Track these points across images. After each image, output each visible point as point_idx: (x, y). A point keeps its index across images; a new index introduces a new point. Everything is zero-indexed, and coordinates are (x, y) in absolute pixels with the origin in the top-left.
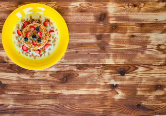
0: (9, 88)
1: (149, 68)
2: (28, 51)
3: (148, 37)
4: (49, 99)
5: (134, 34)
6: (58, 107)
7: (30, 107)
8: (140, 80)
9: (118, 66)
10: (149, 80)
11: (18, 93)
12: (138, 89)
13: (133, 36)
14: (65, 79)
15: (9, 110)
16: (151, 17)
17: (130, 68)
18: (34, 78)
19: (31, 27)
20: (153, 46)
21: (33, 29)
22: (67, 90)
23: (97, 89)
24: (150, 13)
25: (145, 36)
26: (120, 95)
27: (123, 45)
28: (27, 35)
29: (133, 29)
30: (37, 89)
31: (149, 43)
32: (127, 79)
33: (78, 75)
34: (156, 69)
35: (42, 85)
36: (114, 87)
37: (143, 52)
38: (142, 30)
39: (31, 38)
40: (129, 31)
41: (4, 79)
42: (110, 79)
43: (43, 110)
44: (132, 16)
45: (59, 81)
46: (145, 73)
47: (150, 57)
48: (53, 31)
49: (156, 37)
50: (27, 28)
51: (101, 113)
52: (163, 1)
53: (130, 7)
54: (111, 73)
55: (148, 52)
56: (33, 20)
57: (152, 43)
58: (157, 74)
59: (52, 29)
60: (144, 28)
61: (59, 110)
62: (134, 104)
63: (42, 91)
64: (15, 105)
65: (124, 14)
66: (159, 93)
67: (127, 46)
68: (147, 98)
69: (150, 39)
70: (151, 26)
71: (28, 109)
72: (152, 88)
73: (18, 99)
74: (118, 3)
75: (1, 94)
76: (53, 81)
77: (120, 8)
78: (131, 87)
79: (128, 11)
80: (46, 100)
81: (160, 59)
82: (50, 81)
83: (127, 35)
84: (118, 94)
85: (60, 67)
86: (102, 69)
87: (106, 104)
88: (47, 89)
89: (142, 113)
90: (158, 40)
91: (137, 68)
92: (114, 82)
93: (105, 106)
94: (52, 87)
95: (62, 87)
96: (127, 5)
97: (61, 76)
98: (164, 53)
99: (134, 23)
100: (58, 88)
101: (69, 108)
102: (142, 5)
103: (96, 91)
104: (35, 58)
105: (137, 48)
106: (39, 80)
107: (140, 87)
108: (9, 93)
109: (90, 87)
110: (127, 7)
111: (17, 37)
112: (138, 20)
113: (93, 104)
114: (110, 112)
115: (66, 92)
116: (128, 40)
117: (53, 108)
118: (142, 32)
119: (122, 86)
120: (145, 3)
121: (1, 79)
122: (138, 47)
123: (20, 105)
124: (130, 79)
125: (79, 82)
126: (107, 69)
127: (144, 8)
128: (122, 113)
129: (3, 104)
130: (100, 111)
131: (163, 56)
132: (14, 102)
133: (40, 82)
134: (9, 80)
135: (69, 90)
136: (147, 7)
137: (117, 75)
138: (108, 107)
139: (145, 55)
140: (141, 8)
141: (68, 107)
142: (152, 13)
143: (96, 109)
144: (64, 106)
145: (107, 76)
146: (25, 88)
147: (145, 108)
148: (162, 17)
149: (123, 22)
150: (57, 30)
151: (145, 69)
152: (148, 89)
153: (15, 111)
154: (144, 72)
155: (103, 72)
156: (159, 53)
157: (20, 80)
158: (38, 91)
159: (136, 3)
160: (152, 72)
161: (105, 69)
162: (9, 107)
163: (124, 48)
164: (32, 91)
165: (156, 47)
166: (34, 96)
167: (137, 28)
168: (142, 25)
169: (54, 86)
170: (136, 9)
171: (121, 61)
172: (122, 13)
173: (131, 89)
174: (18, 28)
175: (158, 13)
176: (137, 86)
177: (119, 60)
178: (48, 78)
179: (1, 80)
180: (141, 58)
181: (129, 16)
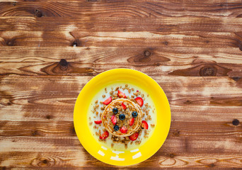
0: (229, 41)
1: (25, 71)
2: (135, 97)
3: (26, 116)
4: (171, 25)
5: (47, 120)
6: (158, 13)
7: (198, 14)
8: (37, 53)
9: (70, 73)
10: (25, 53)
11: (215, 33)
12: (41, 40)
13: (48, 117)
14: (147, 54)
15: (229, 9)
16: (22, 145)
17: (53, 71)
18: (193, 55)
19: (125, 132)
20: (19, 102)
21: (123, 128)
22: (144, 39)
23: (101, 39)
24: (23, 151)
25: (30, 118)
26: (68, 31)
27: (63, 104)
28: (133, 121)
29: (48, 127)
30: (188, 40)
31: (25, 107)
32: (56, 55)
33: (128, 60)
34: (15, 69)
35: (181, 45)
36: (77, 43)
37: (34, 93)
38: (35, 126)
39: (126, 116)
40: (55, 125)
41: (236, 54)
42: (82, 54)
43: (179, 8)
44: (50, 147)
45: (156, 52)
46: (30, 64)
47: (23, 86)
48: (96, 123)
49: (15, 115)
50: (131, 131)
51: (95, 5)
52: (4, 168)
53: (52, 160)
54: (80, 63)
55: (27, 93)
56: (123, 142)
57: (21, 106)
58: (14, 62)
59: (97, 125)
60: (32, 128)
61: (156, 9)
62: (47, 18)
63: (181, 36)
64: (220, 16)
65: (61, 150)
66: (10, 34)
67: (57, 103)
68: (28, 26)
69: (24, 113)
70: (22, 132)
71: (202, 11)
72: (20, 40)
73: (216, 25)
74: (70, 165)
75: (241, 32)
76: (165, 51)
77: (67, 159)
78: (51, 43)
79: (56, 154)
80: (176, 23)
81: (8, 83)
82: (169, 52)
83: (57, 119)
84: (70, 33)
85: (154, 72)
86: (93, 69)
87: (88, 18)
88: (174, 39)
89: (36, 5)
90: (12, 112)
91: (42, 70)
92: (76, 49)
93: (89, 15)
94: (166, 43)
95: (151, 43)
96: (57, 163)
97: (153, 58)
98: (2, 92)
99: (47, 136)
100: (158, 41)
101: (141, 12)
102: (35, 163)
103: (101, 36)
104: (126, 86)
105: (42, 99)
106: (185, 53)
107: (37, 42)
108: (229, 34)
109: (111, 43)
110: (56, 159)
111: (150, 119)
112: (40, 140)
113: (106, 17)
114: (81, 5)
115: (146, 35)
116: (55, 112)
117: (165, 12)
118: (35, 123)
119: (65, 45)
120: (31, 166)
121: (240, 54)
122: (40, 101)
123: (213, 16)
124: (52, 54)
125: (127, 49)
126: (86, 68)
127: (32, 159)
128: (64, 5)
129: (237, 17)
130: (96, 8)
131: (4, 88)
132: (221, 21)
133: (184, 49)
134: (229, 53)
135: (141, 38)
136: (28, 160)
137: (71, 61)
138: (84, 13)
139: (31, 89)
140: (37, 159)
141: (143, 13)
142: (21, 151)
143: (103, 10)
144: (148, 15)
145: (86, 59)
146: (206, 41)
147: (31, 11)
148: (6, 145)
149: (63, 138)
150: (91, 124)
151: (31, 69)
152: (26, 40)
153: (220, 7)
154: (33, 64)
155: (92, 65)
156: (10, 93)
157: (213, 53)
158: (187, 36)
159: (44, 165)
160: (20, 65)
161: (89, 69)
162: (228, 13)
163: (61, 99)
164: (196, 37)
165: (15, 102)
166: (192, 30)
167: (42, 129)
168: (35, 133)
169: (163, 43)
170: (44, 157)
171: (65, 80)
172: (63, 151)
173: (52, 39)
174: (146, 133)
175: (11, 150)
176: (42, 44)
177: (69, 82)
178: (172, 55)
179: (241, 52)
180: (37, 86)
181: (54, 147)
